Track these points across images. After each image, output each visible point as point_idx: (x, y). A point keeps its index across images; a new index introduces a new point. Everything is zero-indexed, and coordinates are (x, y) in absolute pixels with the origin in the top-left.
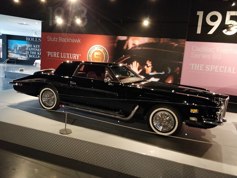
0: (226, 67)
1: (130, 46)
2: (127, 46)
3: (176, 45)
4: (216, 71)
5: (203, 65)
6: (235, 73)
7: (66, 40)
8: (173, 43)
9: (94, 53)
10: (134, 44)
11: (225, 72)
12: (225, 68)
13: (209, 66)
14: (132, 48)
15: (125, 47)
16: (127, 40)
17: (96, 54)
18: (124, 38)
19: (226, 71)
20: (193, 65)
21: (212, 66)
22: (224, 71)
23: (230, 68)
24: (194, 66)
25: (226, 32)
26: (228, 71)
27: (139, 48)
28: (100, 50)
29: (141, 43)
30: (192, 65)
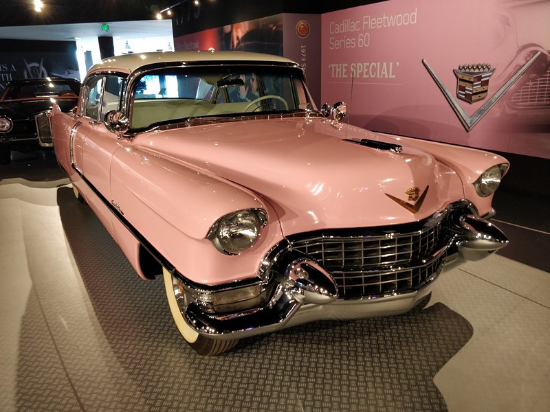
0: (379, 64)
4: (365, 76)
5: (346, 65)
6: (394, 76)
11: (378, 76)
12: (377, 65)
13: (355, 65)
19: (380, 75)
20: (333, 65)
21: (359, 64)
22: (376, 75)
23: (385, 64)
24: (335, 68)
26: (383, 73)
30: (331, 67)
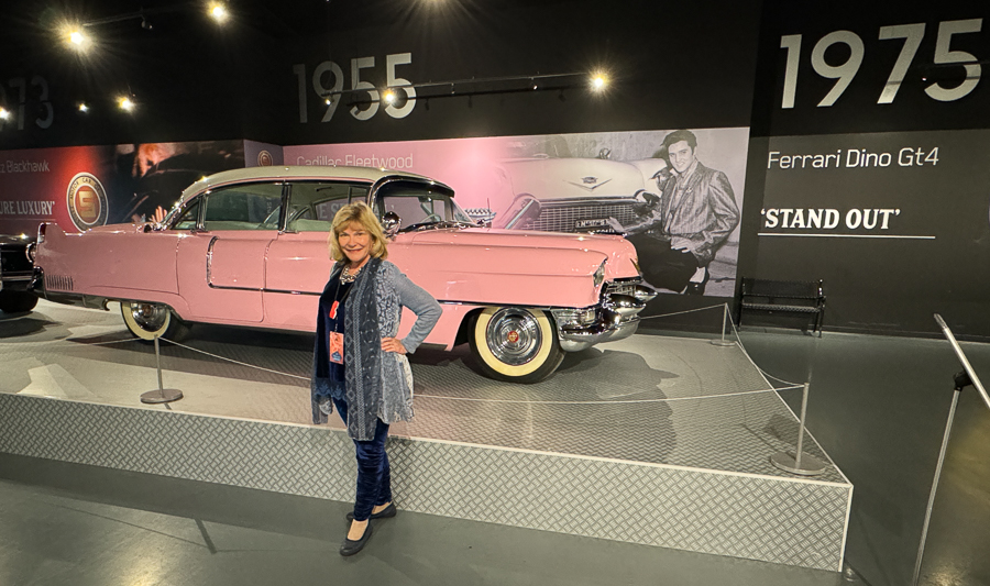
1: (145, 168)
2: (139, 168)
3: (228, 156)
7: (21, 168)
8: (222, 152)
9: (78, 194)
10: (150, 163)
14: (149, 171)
15: (135, 172)
16: (136, 152)
17: (83, 195)
18: (129, 148)
25: (357, 113)
27: (162, 172)
28: (87, 184)
29: (162, 159)
